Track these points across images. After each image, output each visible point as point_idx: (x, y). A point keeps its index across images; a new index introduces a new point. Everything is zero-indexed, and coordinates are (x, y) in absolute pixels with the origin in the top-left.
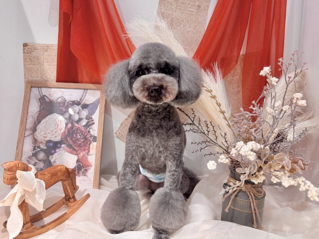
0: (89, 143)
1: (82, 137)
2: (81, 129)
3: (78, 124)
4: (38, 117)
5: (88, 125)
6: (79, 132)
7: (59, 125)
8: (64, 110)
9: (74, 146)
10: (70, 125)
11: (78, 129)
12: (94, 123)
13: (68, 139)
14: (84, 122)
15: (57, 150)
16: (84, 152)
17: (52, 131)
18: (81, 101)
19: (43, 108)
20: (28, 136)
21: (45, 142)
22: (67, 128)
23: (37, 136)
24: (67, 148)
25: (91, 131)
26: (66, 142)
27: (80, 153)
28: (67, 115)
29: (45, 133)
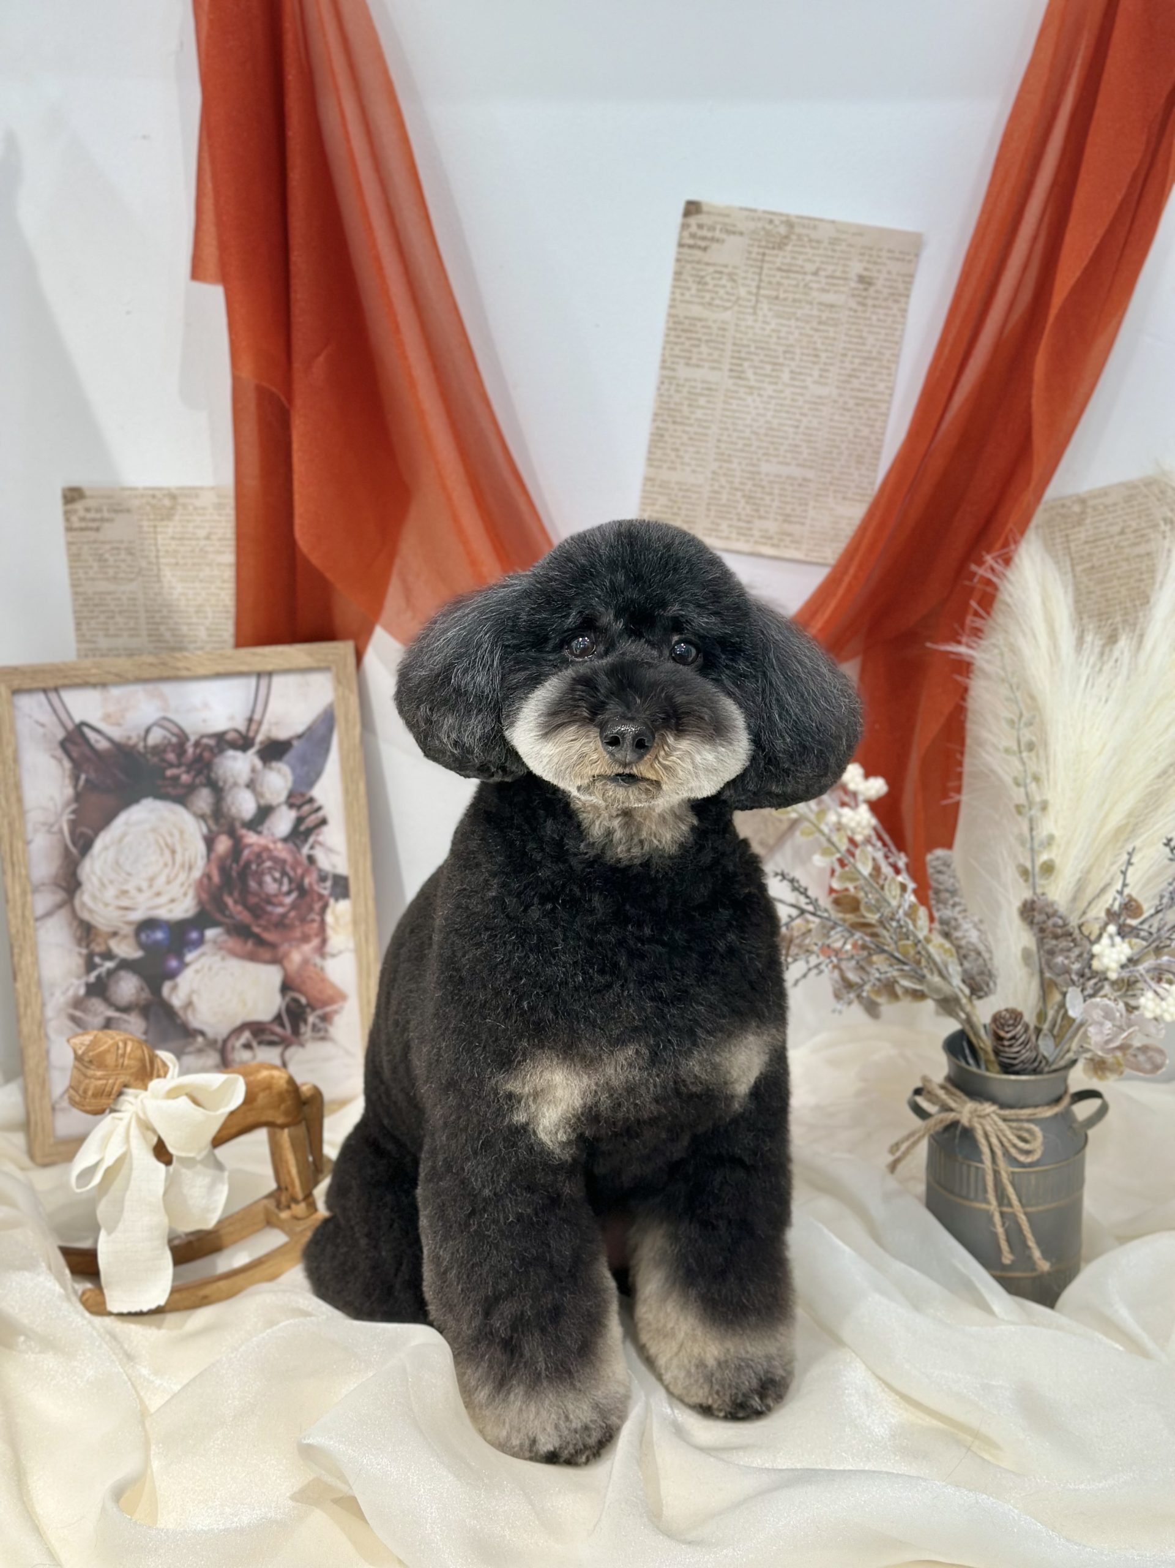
0: (317, 906)
1: (285, 888)
2: (276, 853)
3: (259, 833)
4: (74, 824)
5: (300, 834)
6: (270, 868)
7: (179, 849)
8: (185, 778)
9: (259, 926)
10: (223, 844)
11: (265, 855)
12: (323, 822)
13: (226, 905)
14: (283, 822)
15: (189, 957)
16: (308, 948)
17: (151, 880)
18: (254, 727)
19: (87, 781)
20: (49, 914)
21: (128, 930)
22: (213, 856)
23: (91, 911)
24: (232, 943)
25: (319, 855)
26: (218, 917)
27: (286, 955)
28: (203, 799)
29: (125, 893)
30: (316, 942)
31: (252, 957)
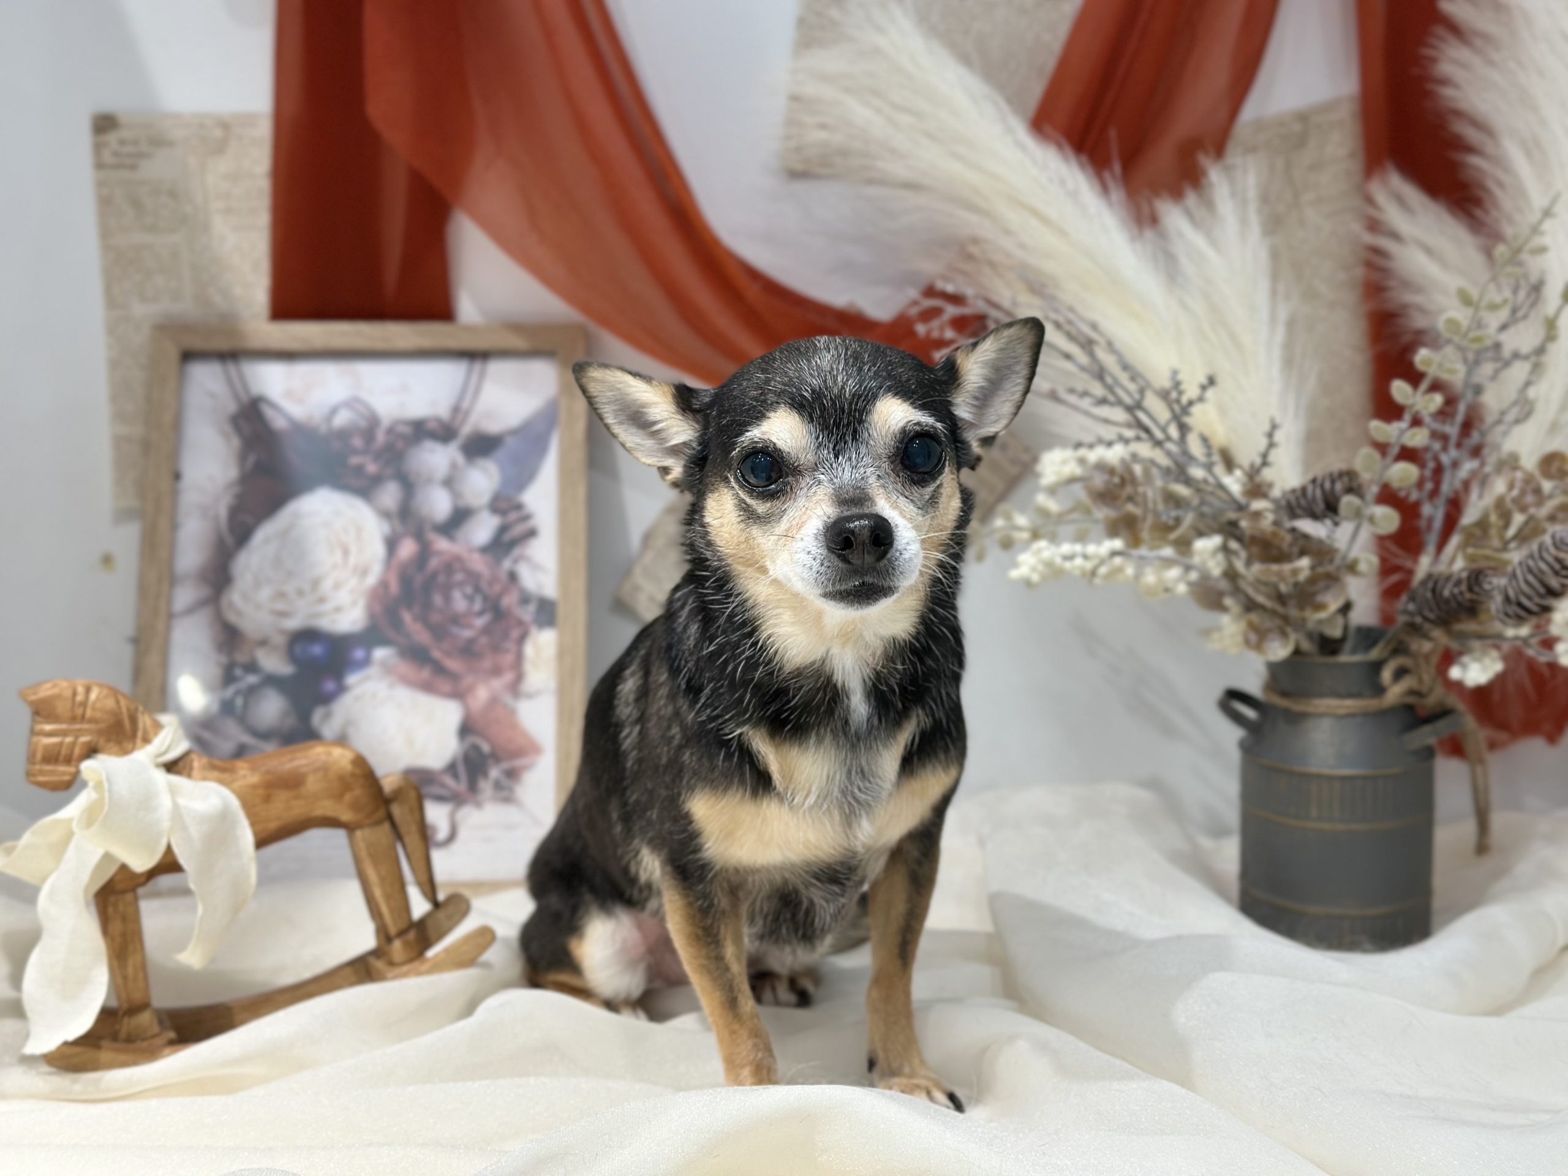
0: (515, 633)
1: (477, 607)
2: (470, 565)
3: (452, 539)
4: (235, 512)
5: (502, 545)
6: (461, 582)
7: (353, 549)
8: (372, 468)
9: (440, 650)
10: (407, 549)
11: (456, 566)
12: (532, 533)
13: (402, 622)
14: (483, 529)
15: (352, 679)
16: (498, 684)
17: (316, 583)
18: (459, 417)
19: (257, 462)
20: (190, 611)
21: (280, 640)
22: (394, 561)
23: (239, 613)
24: (405, 668)
25: (524, 571)
26: (392, 634)
27: (471, 689)
28: (390, 495)
29: (281, 595)
30: (508, 677)
31: (428, 688)
